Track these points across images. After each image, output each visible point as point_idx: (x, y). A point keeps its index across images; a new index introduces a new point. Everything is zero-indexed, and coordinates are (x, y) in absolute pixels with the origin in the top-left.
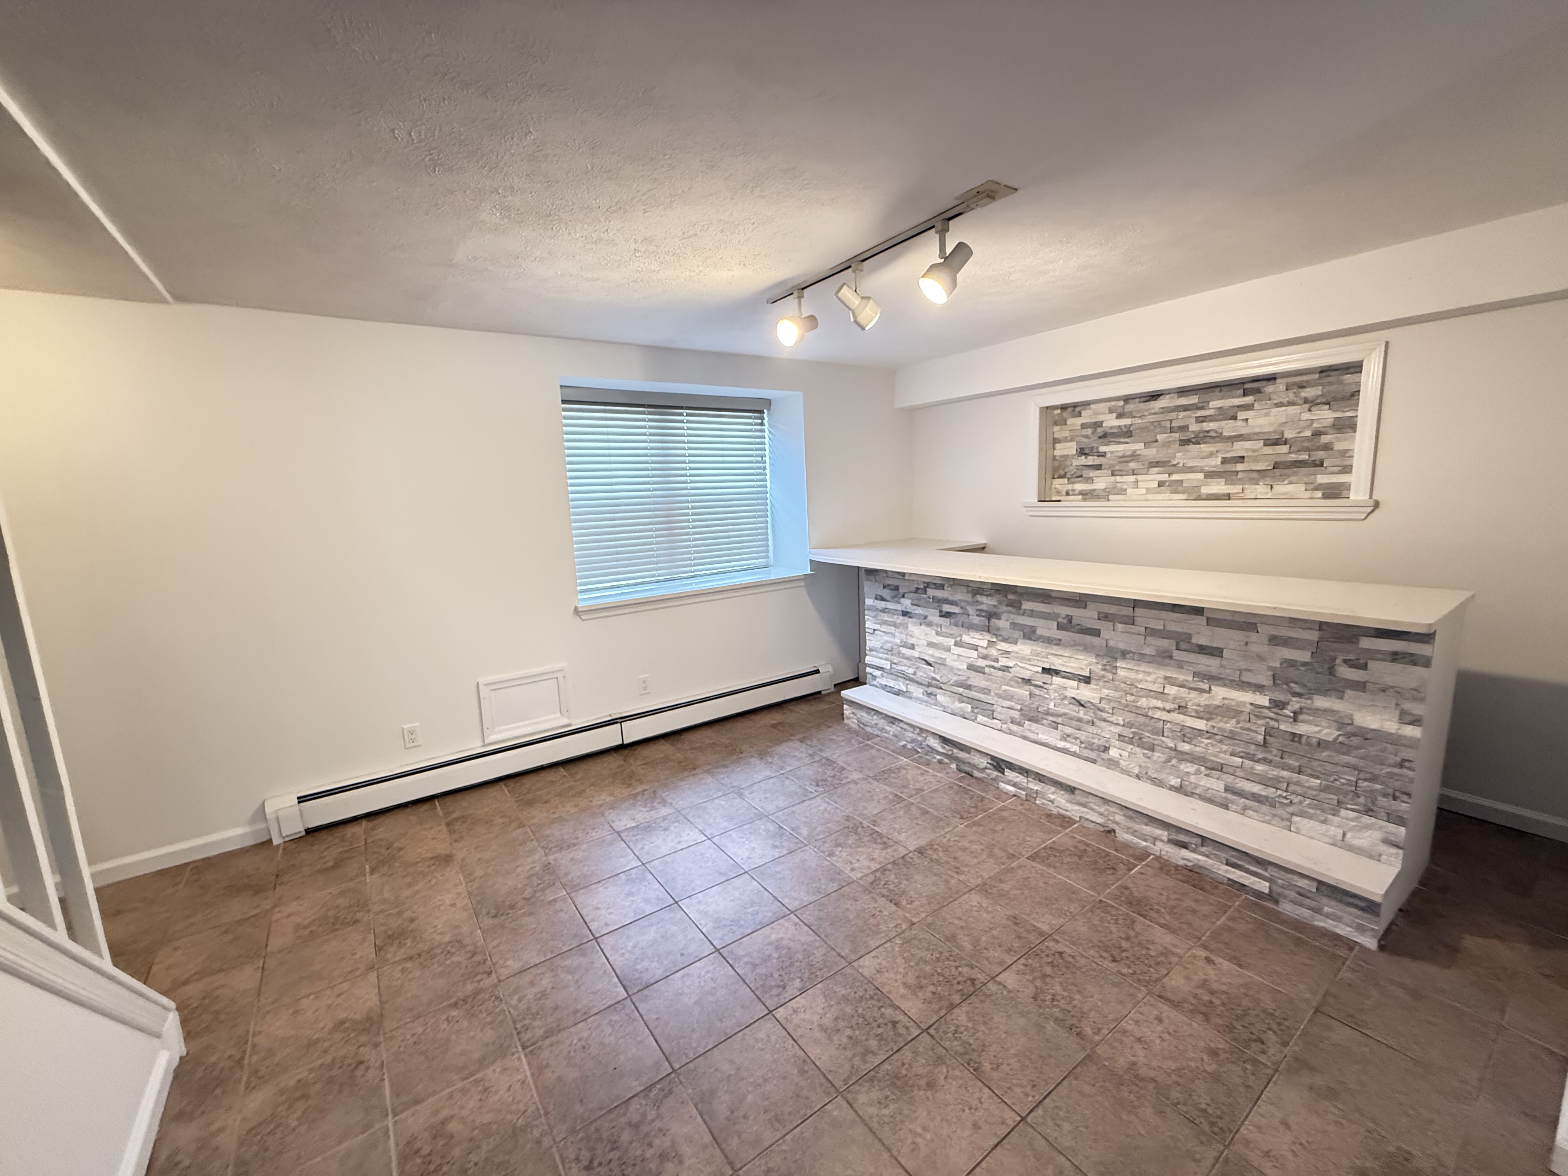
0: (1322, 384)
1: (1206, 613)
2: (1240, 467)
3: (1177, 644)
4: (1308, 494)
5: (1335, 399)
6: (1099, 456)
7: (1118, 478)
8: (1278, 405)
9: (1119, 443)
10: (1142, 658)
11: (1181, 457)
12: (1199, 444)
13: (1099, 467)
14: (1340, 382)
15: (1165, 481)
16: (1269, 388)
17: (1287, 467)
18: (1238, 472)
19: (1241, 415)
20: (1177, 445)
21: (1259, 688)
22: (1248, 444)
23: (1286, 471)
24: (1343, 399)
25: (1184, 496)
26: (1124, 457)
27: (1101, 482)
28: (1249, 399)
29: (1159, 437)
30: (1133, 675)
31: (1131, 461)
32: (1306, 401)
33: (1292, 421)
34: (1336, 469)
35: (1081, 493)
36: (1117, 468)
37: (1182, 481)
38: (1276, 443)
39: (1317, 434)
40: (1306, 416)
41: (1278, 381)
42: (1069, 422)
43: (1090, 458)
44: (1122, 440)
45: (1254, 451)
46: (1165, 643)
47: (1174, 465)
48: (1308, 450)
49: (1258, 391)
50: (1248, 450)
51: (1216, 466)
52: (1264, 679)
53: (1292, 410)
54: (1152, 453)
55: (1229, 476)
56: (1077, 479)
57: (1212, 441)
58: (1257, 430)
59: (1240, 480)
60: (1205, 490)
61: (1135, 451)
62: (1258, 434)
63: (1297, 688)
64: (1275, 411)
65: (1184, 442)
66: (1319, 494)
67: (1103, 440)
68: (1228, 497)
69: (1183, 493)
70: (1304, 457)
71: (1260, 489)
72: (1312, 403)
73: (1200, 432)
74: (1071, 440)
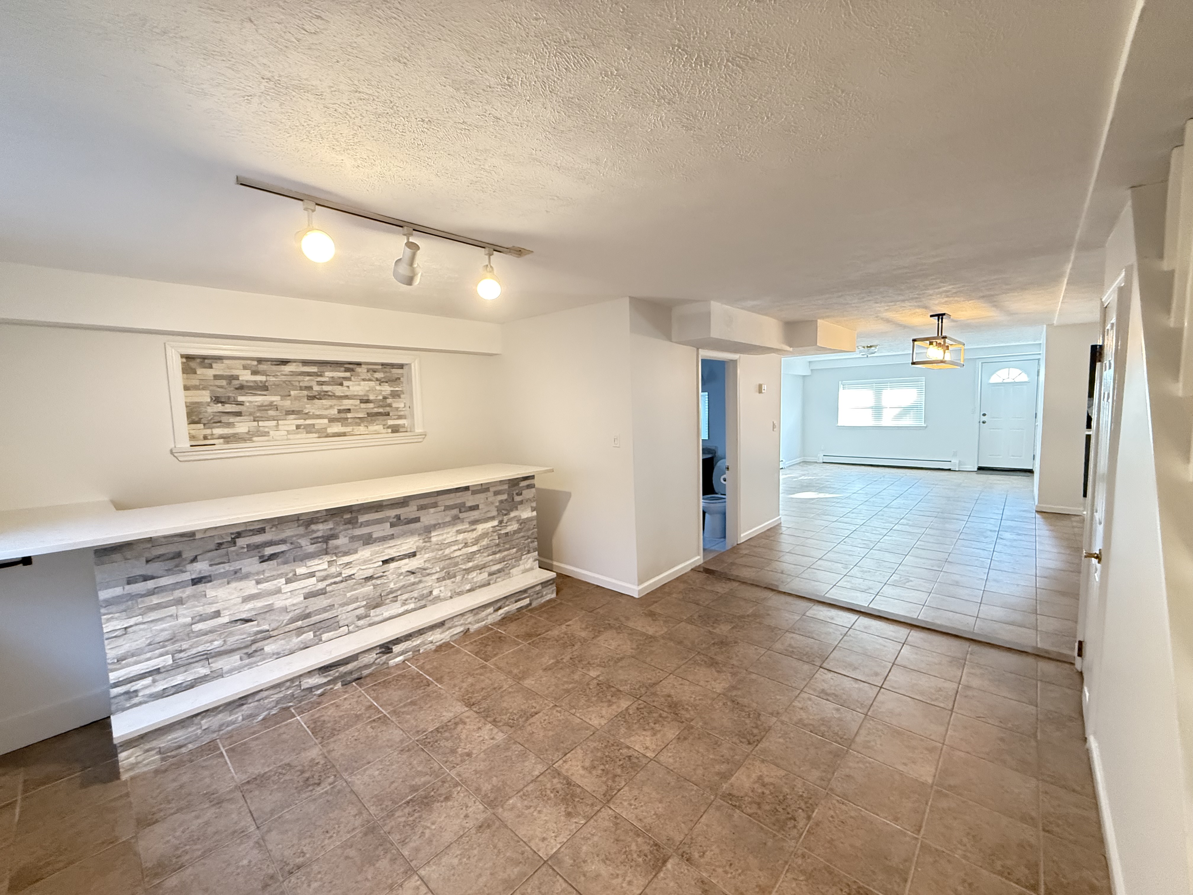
0: (383, 372)
1: (471, 489)
2: (349, 415)
3: (460, 510)
4: (385, 431)
5: (390, 381)
6: (237, 404)
7: (261, 423)
8: (364, 380)
9: (255, 395)
10: (445, 525)
11: (310, 408)
12: (321, 399)
13: (239, 414)
14: (390, 372)
15: (301, 425)
16: (358, 369)
17: (373, 416)
18: (348, 418)
19: (346, 383)
20: (306, 400)
21: (493, 518)
22: (351, 402)
23: (373, 418)
24: (393, 381)
25: (316, 435)
26: (262, 406)
27: (242, 427)
28: (348, 374)
29: (292, 393)
30: (441, 538)
31: (270, 409)
32: (377, 380)
33: (372, 390)
34: (396, 417)
35: (221, 437)
36: (258, 415)
37: (314, 425)
38: (367, 401)
39: (385, 398)
40: (378, 388)
41: (363, 366)
42: (199, 371)
43: (227, 405)
44: (259, 393)
45: (356, 406)
46: (455, 512)
47: (306, 414)
48: (381, 406)
49: (352, 370)
50: (352, 405)
51: (334, 415)
52: (495, 513)
53: (372, 384)
54: (287, 404)
55: (343, 421)
56: (215, 425)
57: (330, 398)
58: (356, 393)
59: (350, 423)
60: (330, 430)
61: (272, 402)
62: (355, 396)
63: (505, 512)
64: (362, 383)
65: (311, 398)
66: (390, 430)
67: (240, 391)
68: (344, 434)
69: (315, 433)
70: (381, 410)
71: (362, 429)
72: (380, 381)
73: (321, 392)
74: (204, 389)
